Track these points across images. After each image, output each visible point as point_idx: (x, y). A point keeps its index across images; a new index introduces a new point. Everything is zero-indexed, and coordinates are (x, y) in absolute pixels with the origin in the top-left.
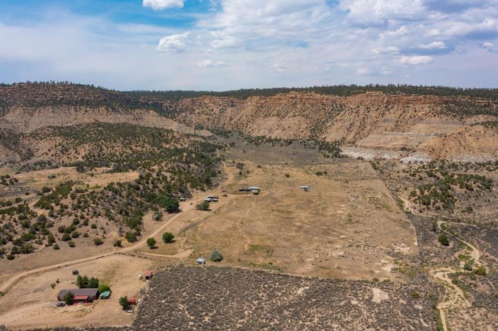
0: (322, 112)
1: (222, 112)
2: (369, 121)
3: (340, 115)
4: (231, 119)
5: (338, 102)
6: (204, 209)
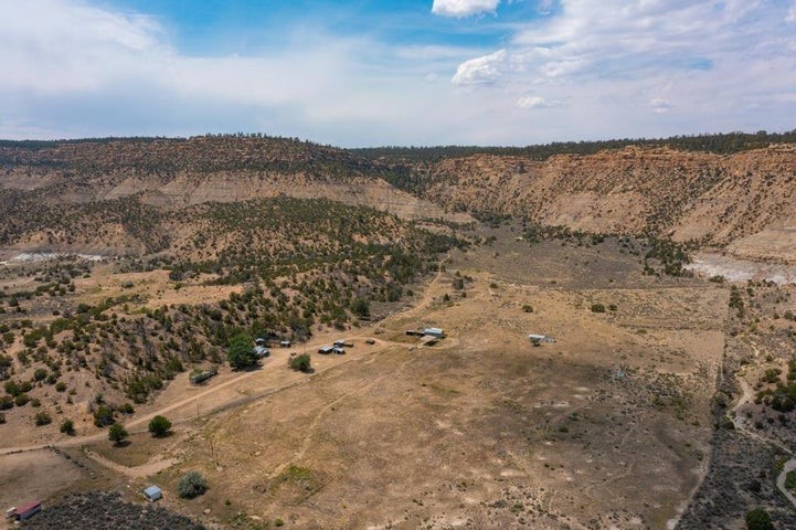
0: (678, 184)
1: (502, 181)
2: (767, 203)
3: (711, 191)
4: (517, 195)
5: (713, 165)
6: (301, 369)
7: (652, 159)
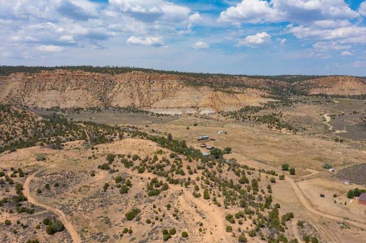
0: (98, 86)
2: (143, 91)
3: (116, 88)
6: (228, 153)
7: (78, 76)
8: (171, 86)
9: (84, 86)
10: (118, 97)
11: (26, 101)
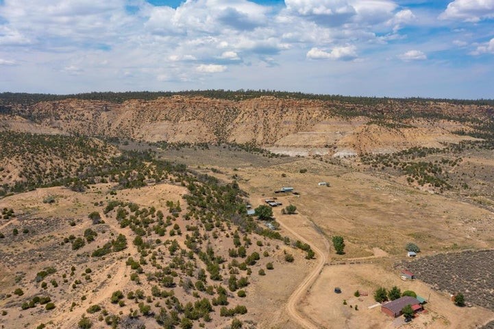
0: (217, 115)
1: (96, 116)
3: (238, 118)
4: (110, 125)
6: (290, 213)
7: (196, 103)
8: (310, 116)
9: (201, 116)
10: (238, 130)
11: (135, 134)
